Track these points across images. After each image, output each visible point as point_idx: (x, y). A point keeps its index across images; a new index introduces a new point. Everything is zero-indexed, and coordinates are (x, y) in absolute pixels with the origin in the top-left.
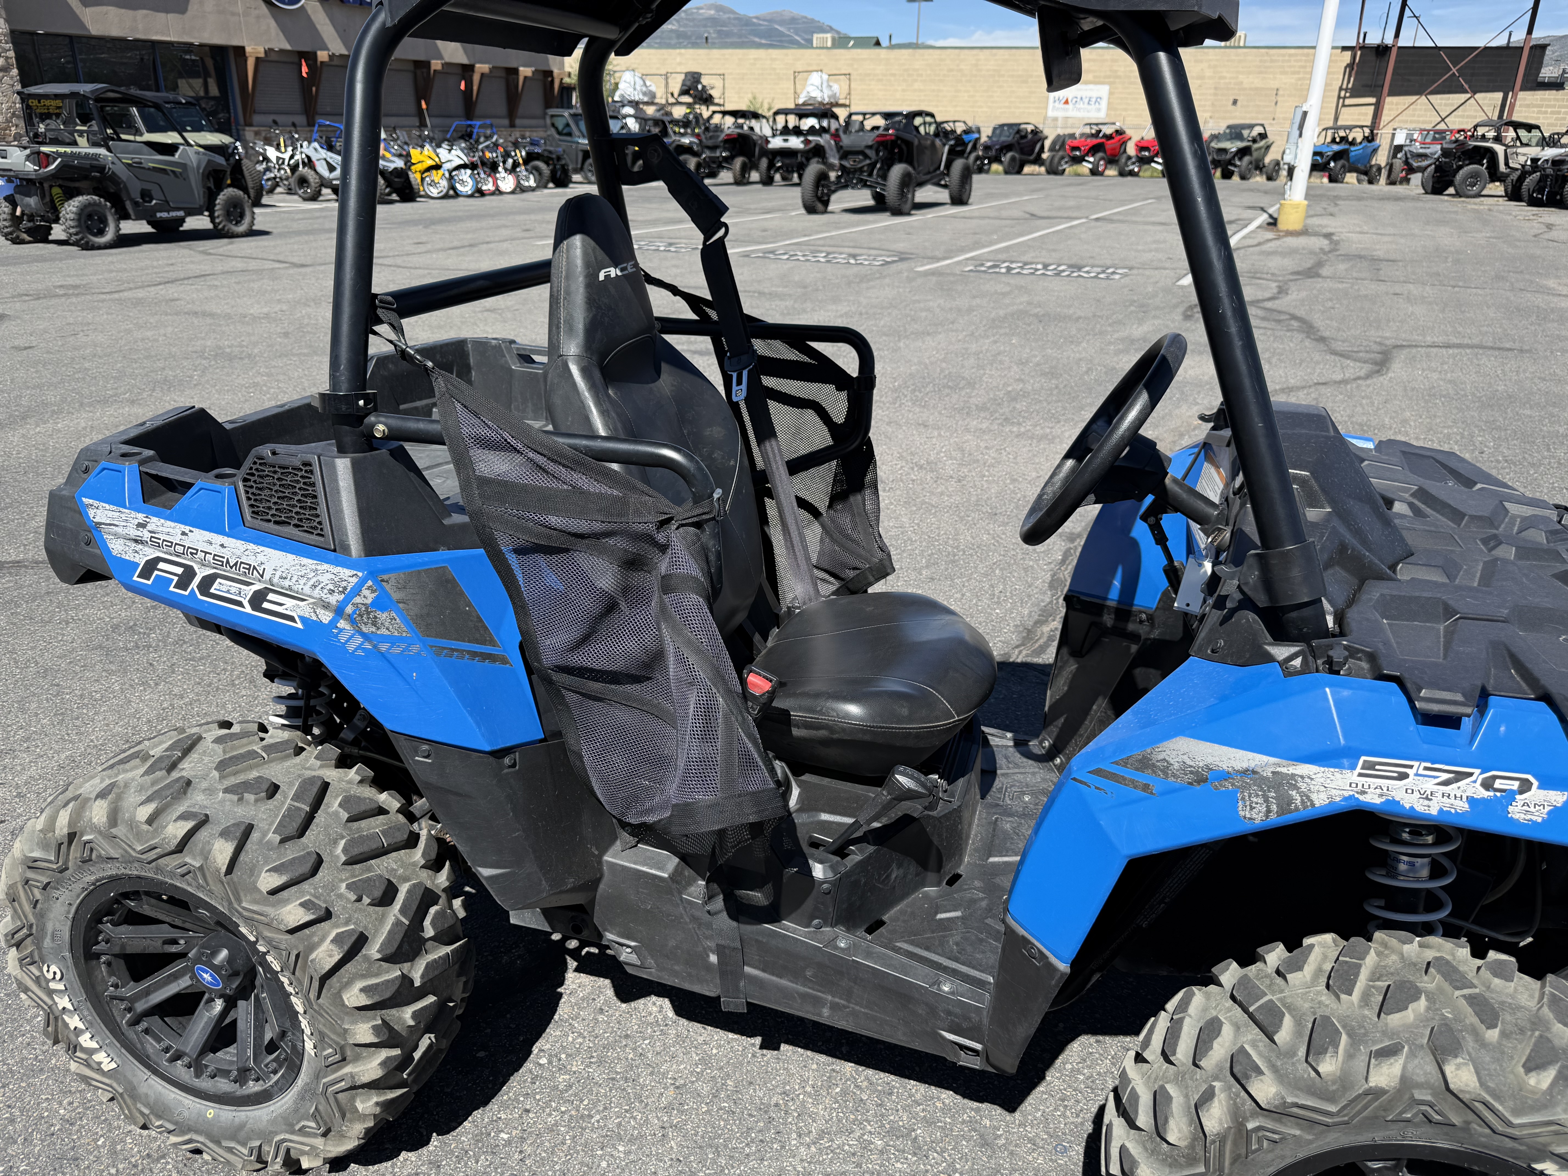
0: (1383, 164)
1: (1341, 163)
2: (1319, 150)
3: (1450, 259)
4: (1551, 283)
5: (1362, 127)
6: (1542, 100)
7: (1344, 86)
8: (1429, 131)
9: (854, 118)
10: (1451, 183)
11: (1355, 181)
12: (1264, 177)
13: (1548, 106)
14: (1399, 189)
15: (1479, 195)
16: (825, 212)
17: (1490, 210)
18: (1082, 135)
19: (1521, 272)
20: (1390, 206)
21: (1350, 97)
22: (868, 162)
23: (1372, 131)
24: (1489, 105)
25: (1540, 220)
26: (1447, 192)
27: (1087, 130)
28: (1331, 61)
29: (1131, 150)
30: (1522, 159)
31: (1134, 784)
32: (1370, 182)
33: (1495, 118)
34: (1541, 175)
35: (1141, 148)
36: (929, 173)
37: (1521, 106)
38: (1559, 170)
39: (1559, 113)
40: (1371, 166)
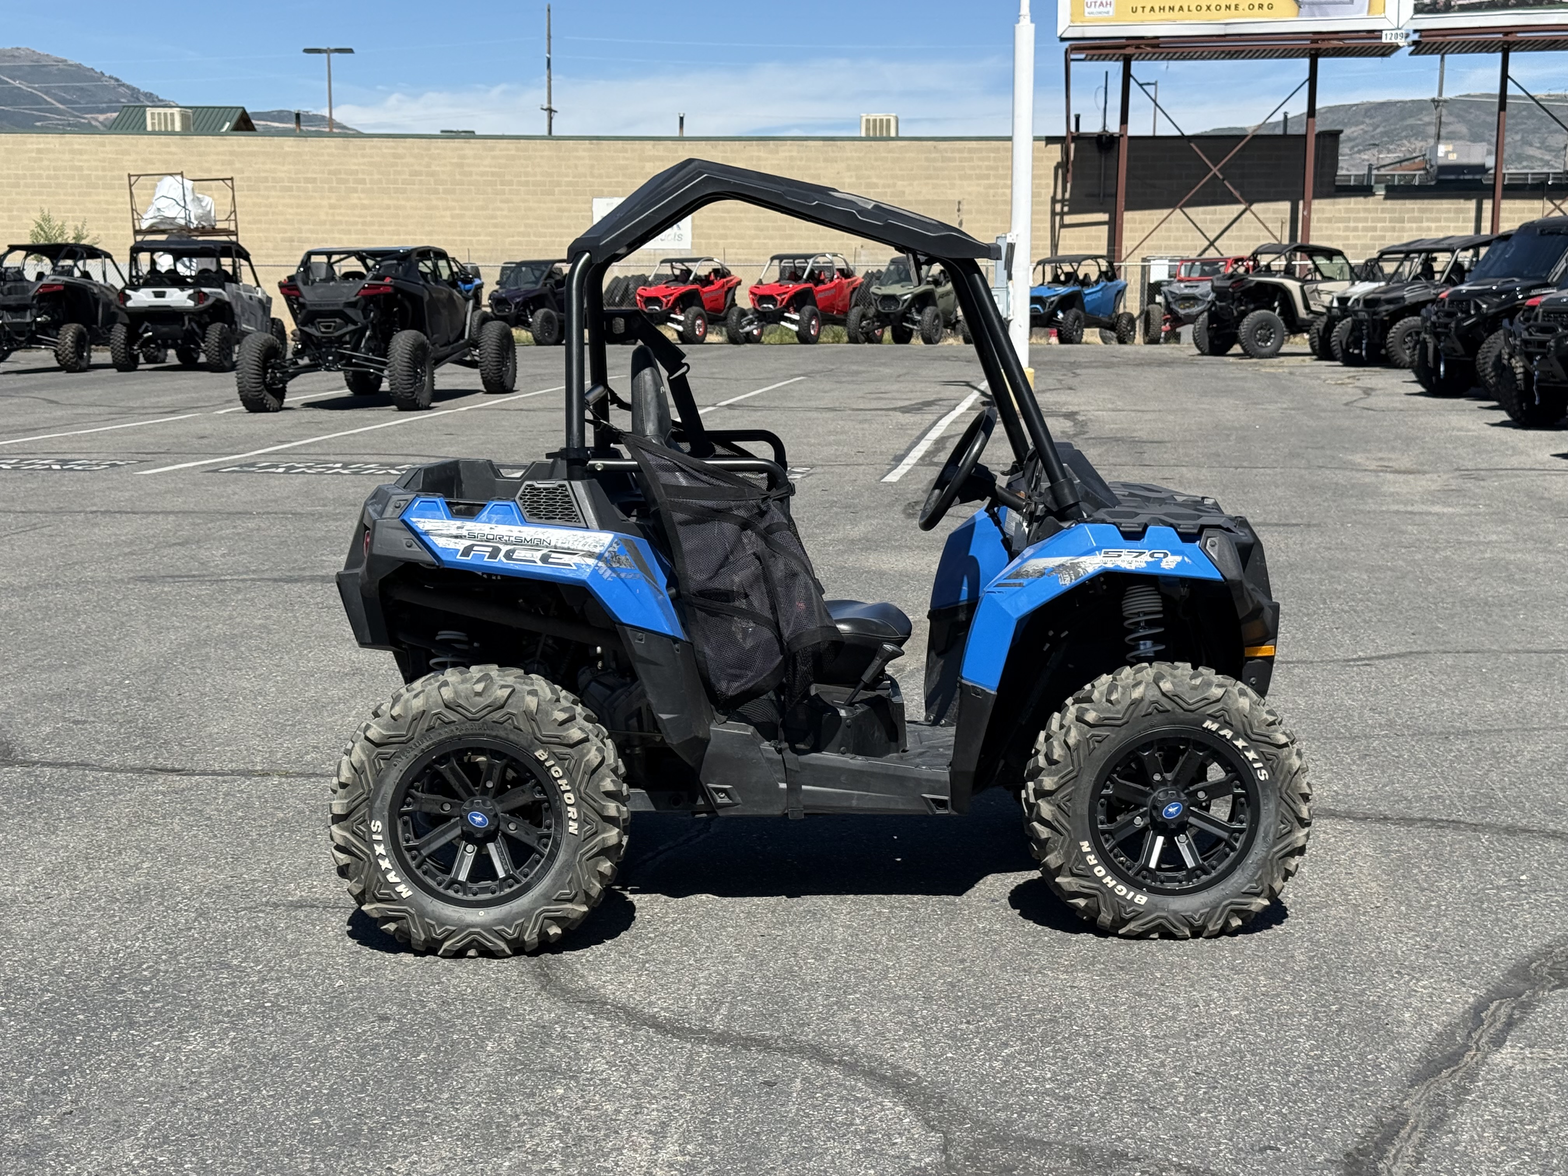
0: (1136, 313)
1: (1073, 312)
2: (1036, 294)
3: (1233, 437)
4: (1358, 458)
5: (1095, 258)
6: (1348, 210)
7: (1059, 196)
8: (1193, 261)
9: (314, 259)
10: (1234, 339)
11: (1099, 340)
12: (961, 337)
13: (1357, 220)
14: (1164, 350)
15: (1276, 354)
16: (280, 409)
17: (1291, 373)
18: (658, 277)
19: (1322, 448)
20: (1153, 375)
21: (1070, 213)
22: (351, 327)
23: (1111, 264)
24: (1275, 221)
25: (1358, 384)
26: (1231, 352)
27: (666, 270)
28: (1034, 159)
29: (744, 300)
30: (1326, 299)
31: (1015, 585)
32: (1122, 341)
33: (1286, 241)
34: (1354, 321)
35: (760, 298)
36: (448, 343)
37: (1319, 220)
38: (1376, 313)
39: (1374, 229)
40: (1119, 317)
